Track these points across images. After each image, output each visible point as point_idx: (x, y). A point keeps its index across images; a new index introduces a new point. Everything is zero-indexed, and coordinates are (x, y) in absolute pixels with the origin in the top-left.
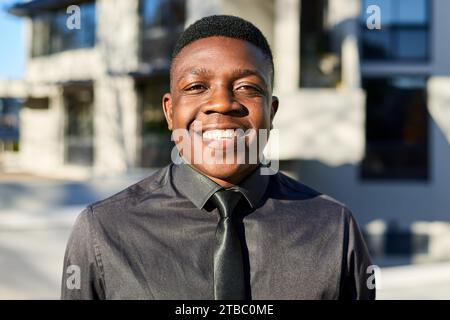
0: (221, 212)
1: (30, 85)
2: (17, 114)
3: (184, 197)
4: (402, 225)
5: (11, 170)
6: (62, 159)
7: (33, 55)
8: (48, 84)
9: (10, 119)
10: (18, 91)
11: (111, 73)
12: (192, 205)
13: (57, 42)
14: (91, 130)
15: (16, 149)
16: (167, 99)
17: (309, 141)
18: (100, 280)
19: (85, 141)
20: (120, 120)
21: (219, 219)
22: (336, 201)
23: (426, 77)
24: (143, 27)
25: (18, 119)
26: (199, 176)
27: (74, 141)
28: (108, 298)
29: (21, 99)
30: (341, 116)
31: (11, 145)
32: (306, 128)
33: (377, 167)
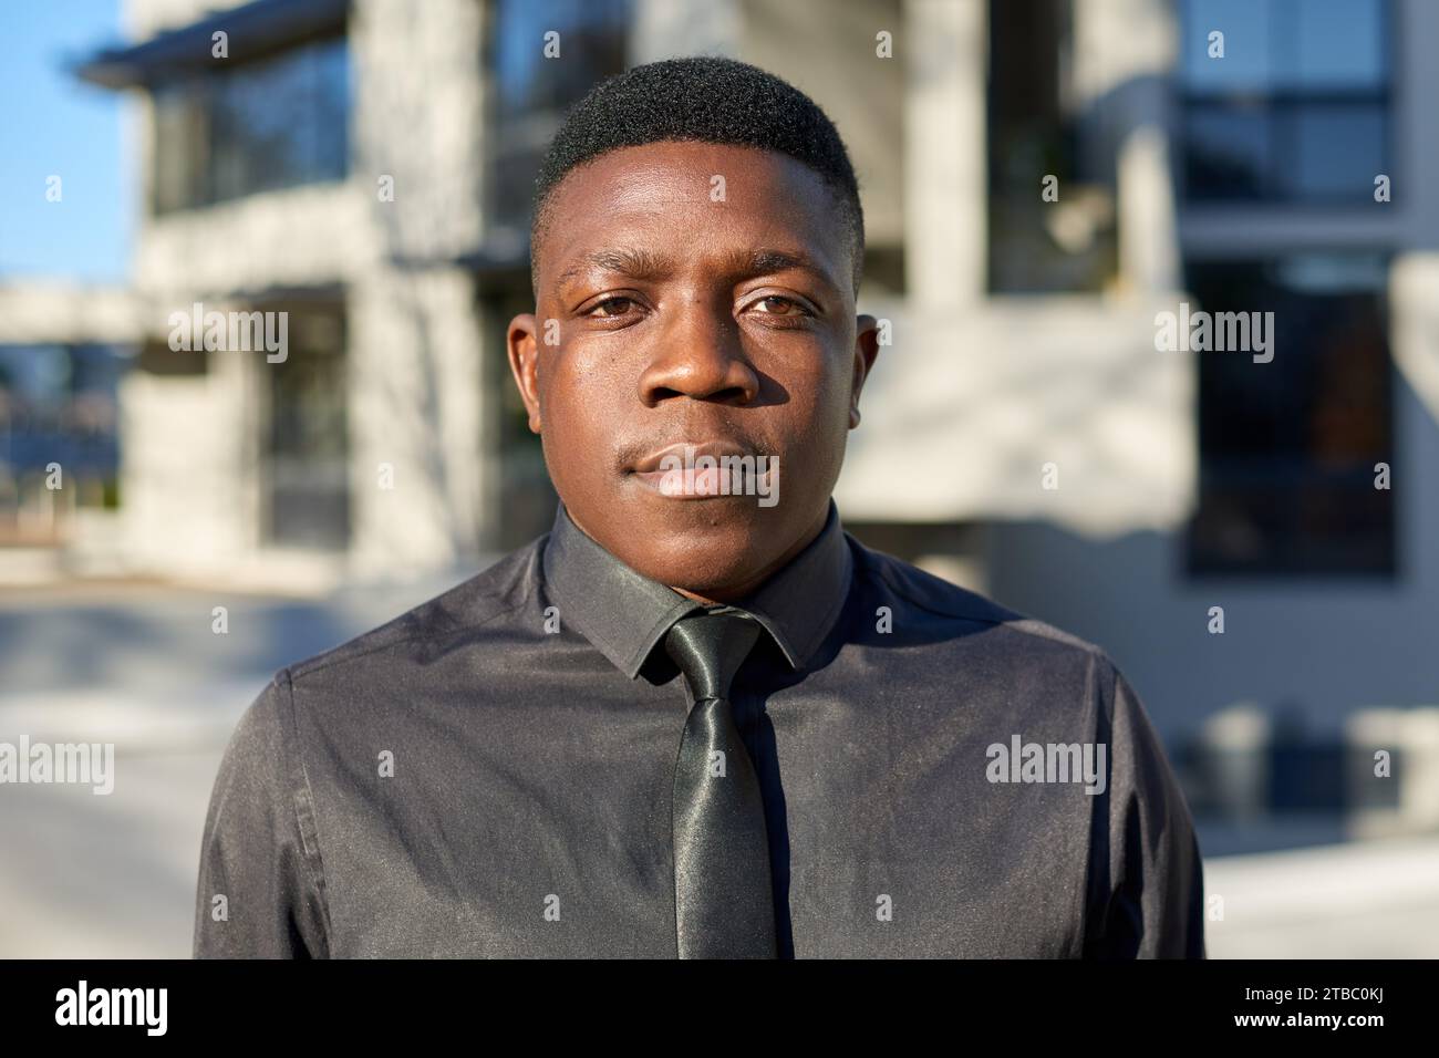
0: (695, 686)
1: (152, 301)
2: (112, 393)
3: (582, 640)
4: (1318, 721)
5: (97, 568)
6: (253, 531)
7: (160, 207)
8: (207, 297)
9: (91, 411)
10: (114, 320)
11: (402, 262)
12: (603, 663)
13: (233, 169)
14: (342, 439)
15: (111, 501)
16: (520, 335)
17: (1023, 463)
18: (312, 899)
19: (322, 473)
20: (430, 407)
21: (690, 704)
22: (1071, 639)
23: (1387, 256)
24: (497, 114)
25: (116, 409)
26: (624, 573)
27: (289, 475)
28: (335, 954)
29: (123, 345)
30: (1119, 380)
31: (98, 492)
32: (1011, 422)
33: (1237, 537)
